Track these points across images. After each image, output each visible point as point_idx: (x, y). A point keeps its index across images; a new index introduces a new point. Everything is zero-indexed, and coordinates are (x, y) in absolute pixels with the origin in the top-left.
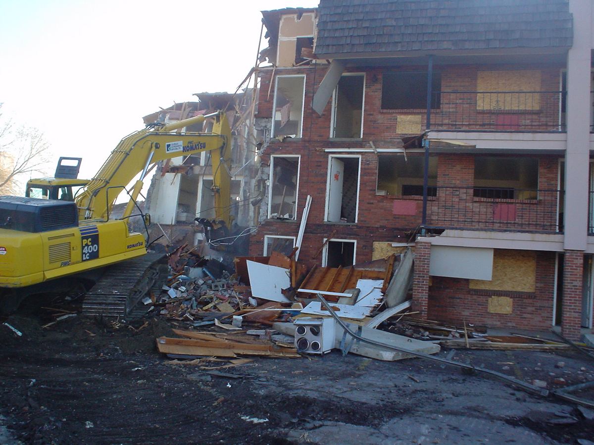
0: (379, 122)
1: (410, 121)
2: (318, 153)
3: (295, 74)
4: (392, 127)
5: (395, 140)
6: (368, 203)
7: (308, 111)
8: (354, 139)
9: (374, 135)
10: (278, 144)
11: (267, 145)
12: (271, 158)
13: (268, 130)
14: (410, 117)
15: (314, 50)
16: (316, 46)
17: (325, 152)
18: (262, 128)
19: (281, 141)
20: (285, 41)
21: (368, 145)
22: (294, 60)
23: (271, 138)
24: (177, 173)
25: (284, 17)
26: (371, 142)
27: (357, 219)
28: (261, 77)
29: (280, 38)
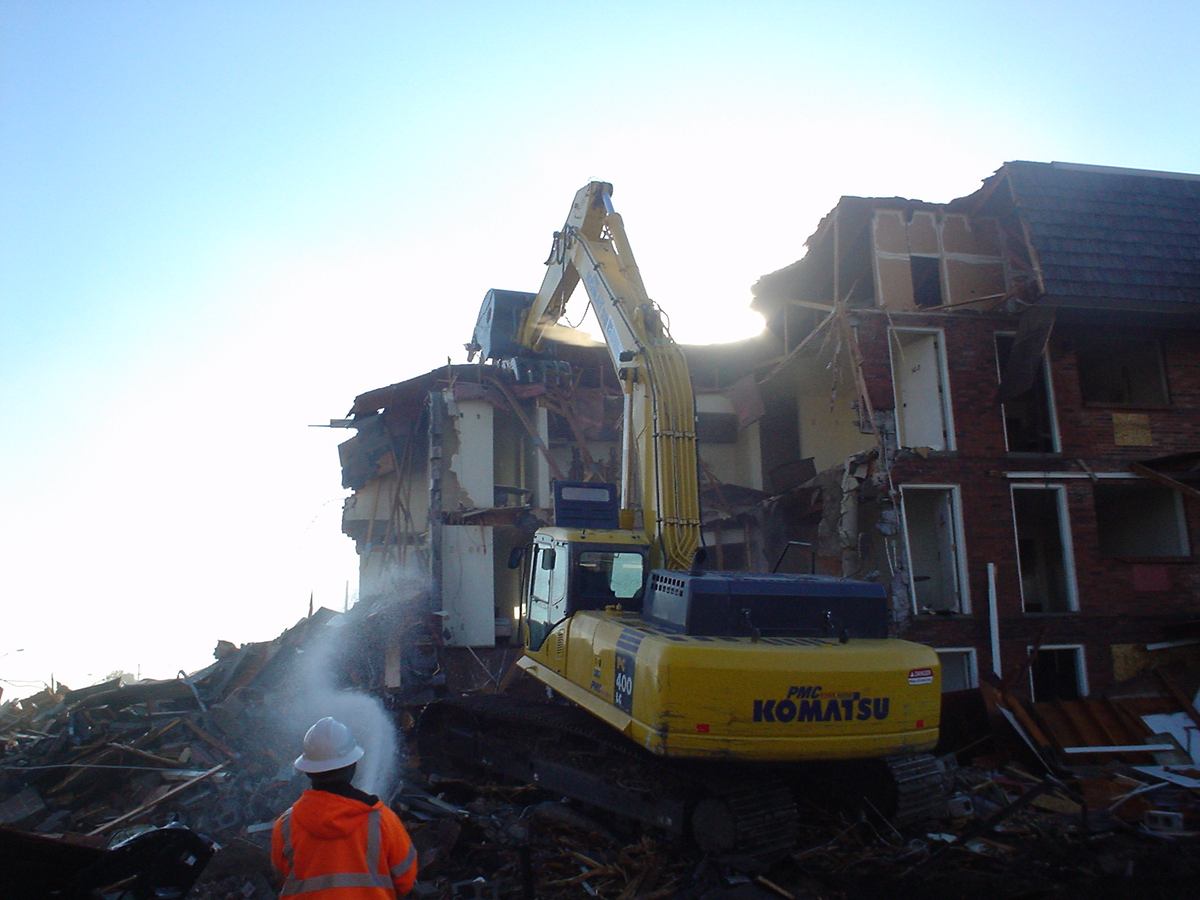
0: (1083, 424)
1: (1131, 423)
2: (990, 481)
3: (924, 326)
6: (1093, 574)
8: (1049, 455)
9: (1081, 448)
10: (914, 463)
11: (888, 464)
12: (901, 491)
13: (886, 433)
14: (1131, 417)
15: (1042, 286)
16: (1045, 280)
17: (1005, 478)
18: (877, 431)
19: (925, 456)
20: (890, 261)
21: (1074, 465)
22: (912, 298)
23: (897, 451)
24: (484, 525)
25: (878, 212)
26: (1080, 461)
27: (1075, 604)
28: (858, 327)
29: (877, 252)
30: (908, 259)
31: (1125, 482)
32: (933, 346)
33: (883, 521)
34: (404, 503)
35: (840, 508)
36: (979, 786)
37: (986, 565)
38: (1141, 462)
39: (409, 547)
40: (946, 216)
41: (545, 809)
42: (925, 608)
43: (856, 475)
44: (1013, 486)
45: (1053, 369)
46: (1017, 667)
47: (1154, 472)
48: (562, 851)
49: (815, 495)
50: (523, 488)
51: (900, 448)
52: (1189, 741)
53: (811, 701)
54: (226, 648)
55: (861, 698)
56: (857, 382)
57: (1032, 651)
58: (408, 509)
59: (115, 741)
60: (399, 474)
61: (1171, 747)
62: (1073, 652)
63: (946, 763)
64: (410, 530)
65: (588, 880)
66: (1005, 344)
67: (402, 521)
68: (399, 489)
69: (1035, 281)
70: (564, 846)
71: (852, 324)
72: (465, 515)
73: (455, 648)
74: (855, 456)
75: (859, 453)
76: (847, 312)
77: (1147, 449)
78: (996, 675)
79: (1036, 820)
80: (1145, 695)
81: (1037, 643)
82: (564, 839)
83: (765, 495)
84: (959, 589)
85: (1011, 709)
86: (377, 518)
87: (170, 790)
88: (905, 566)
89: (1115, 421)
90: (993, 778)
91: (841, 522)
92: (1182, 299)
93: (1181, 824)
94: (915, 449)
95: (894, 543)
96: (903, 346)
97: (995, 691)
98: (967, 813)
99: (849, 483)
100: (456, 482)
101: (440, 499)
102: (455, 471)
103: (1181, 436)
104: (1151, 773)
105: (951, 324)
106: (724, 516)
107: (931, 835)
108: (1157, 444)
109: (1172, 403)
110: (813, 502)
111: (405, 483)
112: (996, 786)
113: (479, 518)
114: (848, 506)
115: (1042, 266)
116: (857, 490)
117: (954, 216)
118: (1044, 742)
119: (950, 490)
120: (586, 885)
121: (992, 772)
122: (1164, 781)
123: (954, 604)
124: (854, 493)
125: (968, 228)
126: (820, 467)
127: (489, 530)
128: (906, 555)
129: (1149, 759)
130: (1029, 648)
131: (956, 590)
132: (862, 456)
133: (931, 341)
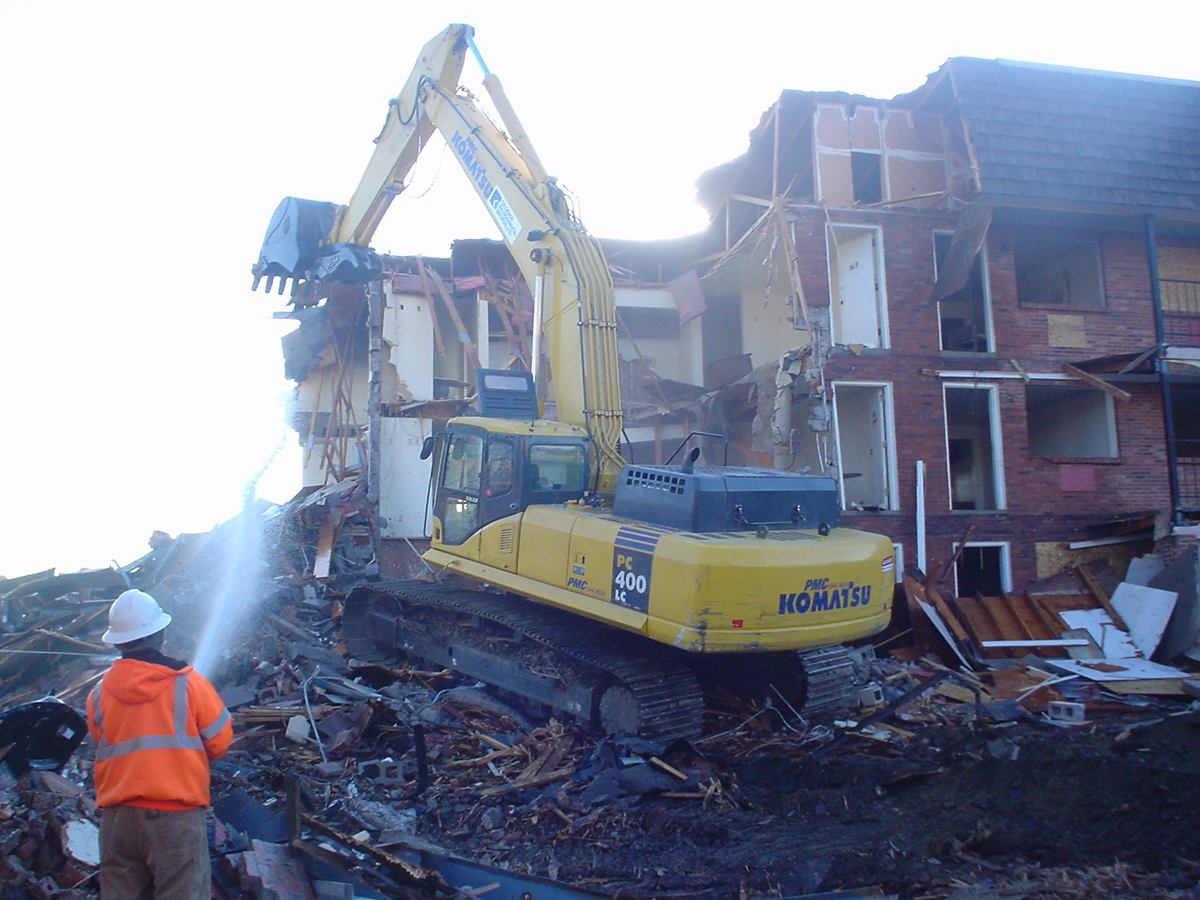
0: (1018, 324)
1: (1066, 325)
2: (923, 379)
3: (862, 223)
4: (1041, 336)
5: (1049, 358)
6: (1021, 473)
7: (896, 298)
8: (982, 355)
9: (1014, 346)
10: (847, 361)
11: (821, 361)
12: (833, 387)
13: (820, 330)
14: (1066, 319)
15: (979, 185)
16: (982, 179)
17: (937, 377)
18: (809, 326)
19: (859, 354)
20: (830, 155)
21: (1007, 365)
22: (852, 195)
23: (830, 348)
24: (424, 417)
25: (821, 107)
26: (1013, 361)
27: (1002, 503)
28: (795, 222)
29: (818, 147)
30: (849, 155)
31: (1057, 383)
32: (871, 243)
33: (815, 417)
34: (346, 395)
35: (773, 405)
36: (894, 677)
37: (916, 463)
38: (1073, 364)
39: (349, 439)
40: (888, 112)
41: (459, 693)
42: (853, 504)
43: (789, 371)
44: (945, 384)
45: (990, 268)
46: (941, 563)
47: (1085, 373)
48: (472, 733)
49: (751, 391)
50: (465, 381)
51: (833, 345)
52: (1103, 637)
53: (821, 592)
54: (160, 537)
55: (854, 586)
56: (792, 279)
57: (957, 548)
58: (350, 399)
59: (43, 627)
60: (341, 366)
61: (1085, 642)
62: (997, 550)
63: (864, 655)
64: (351, 423)
65: (494, 761)
66: (943, 243)
67: (344, 414)
68: (341, 383)
69: (973, 179)
70: (474, 729)
71: (789, 220)
72: (403, 408)
73: (394, 540)
74: (790, 352)
75: (794, 349)
76: (785, 207)
77: (1080, 351)
78: (920, 572)
79: (944, 709)
80: (1064, 592)
81: (962, 540)
82: (474, 722)
83: (703, 391)
84: (888, 486)
85: (933, 603)
86: (320, 411)
87: (96, 673)
88: (834, 463)
89: (1050, 322)
90: (908, 669)
91: (774, 418)
92: (1119, 201)
93: (1082, 714)
94: (848, 346)
95: (825, 439)
96: (840, 243)
97: (918, 585)
98: (877, 702)
99: (783, 380)
100: (395, 375)
101: (379, 391)
102: (394, 363)
103: (1114, 339)
104: (1063, 667)
105: (889, 221)
106: (663, 411)
107: (837, 723)
108: (1090, 346)
109: (1107, 305)
110: (750, 398)
111: (347, 376)
112: (910, 676)
113: (418, 411)
114: (781, 402)
115: (980, 164)
116: (791, 387)
117: (895, 111)
118: (962, 635)
119: (883, 388)
120: (491, 766)
121: (909, 664)
122: (1074, 674)
123: (883, 501)
124: (788, 389)
125: (911, 124)
126: (757, 363)
127: (429, 422)
128: (836, 451)
129: (1062, 653)
130: (955, 544)
131: (885, 487)
132: (794, 353)
133: (869, 237)
